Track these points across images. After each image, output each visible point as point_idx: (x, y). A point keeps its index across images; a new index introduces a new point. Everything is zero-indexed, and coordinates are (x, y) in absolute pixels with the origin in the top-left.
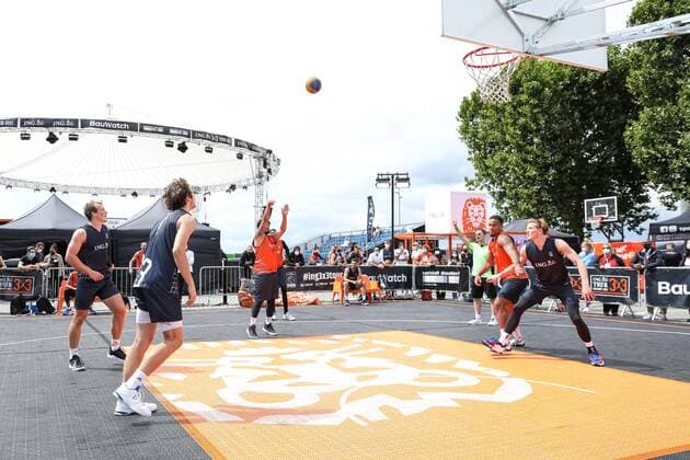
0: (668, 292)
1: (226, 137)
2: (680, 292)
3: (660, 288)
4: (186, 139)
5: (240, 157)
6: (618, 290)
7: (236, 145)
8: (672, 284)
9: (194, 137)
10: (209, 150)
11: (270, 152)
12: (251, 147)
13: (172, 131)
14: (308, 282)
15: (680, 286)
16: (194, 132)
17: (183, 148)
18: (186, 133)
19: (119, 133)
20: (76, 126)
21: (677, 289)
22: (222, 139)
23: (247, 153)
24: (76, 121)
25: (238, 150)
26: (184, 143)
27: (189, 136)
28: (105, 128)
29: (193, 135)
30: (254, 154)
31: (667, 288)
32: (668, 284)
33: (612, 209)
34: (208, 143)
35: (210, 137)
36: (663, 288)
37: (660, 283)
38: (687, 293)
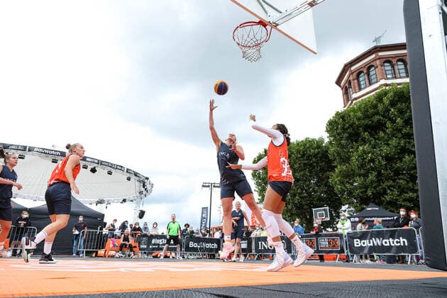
0: (359, 245)
1: (122, 167)
2: (365, 245)
3: (355, 243)
4: (96, 165)
5: (129, 179)
6: (334, 246)
7: (127, 172)
8: (361, 240)
9: (101, 164)
10: (110, 173)
11: (147, 179)
12: (136, 174)
13: (88, 159)
14: (155, 244)
15: (365, 241)
16: (102, 162)
17: (93, 170)
18: (96, 161)
19: (53, 157)
20: (25, 150)
21: (364, 243)
22: (118, 167)
23: (133, 177)
24: (25, 147)
25: (128, 175)
26: (95, 168)
27: (98, 164)
28: (44, 153)
29: (100, 163)
30: (137, 178)
31: (359, 243)
32: (359, 240)
33: (326, 213)
34: (110, 169)
35: (112, 166)
36: (357, 243)
37: (355, 240)
38: (369, 245)
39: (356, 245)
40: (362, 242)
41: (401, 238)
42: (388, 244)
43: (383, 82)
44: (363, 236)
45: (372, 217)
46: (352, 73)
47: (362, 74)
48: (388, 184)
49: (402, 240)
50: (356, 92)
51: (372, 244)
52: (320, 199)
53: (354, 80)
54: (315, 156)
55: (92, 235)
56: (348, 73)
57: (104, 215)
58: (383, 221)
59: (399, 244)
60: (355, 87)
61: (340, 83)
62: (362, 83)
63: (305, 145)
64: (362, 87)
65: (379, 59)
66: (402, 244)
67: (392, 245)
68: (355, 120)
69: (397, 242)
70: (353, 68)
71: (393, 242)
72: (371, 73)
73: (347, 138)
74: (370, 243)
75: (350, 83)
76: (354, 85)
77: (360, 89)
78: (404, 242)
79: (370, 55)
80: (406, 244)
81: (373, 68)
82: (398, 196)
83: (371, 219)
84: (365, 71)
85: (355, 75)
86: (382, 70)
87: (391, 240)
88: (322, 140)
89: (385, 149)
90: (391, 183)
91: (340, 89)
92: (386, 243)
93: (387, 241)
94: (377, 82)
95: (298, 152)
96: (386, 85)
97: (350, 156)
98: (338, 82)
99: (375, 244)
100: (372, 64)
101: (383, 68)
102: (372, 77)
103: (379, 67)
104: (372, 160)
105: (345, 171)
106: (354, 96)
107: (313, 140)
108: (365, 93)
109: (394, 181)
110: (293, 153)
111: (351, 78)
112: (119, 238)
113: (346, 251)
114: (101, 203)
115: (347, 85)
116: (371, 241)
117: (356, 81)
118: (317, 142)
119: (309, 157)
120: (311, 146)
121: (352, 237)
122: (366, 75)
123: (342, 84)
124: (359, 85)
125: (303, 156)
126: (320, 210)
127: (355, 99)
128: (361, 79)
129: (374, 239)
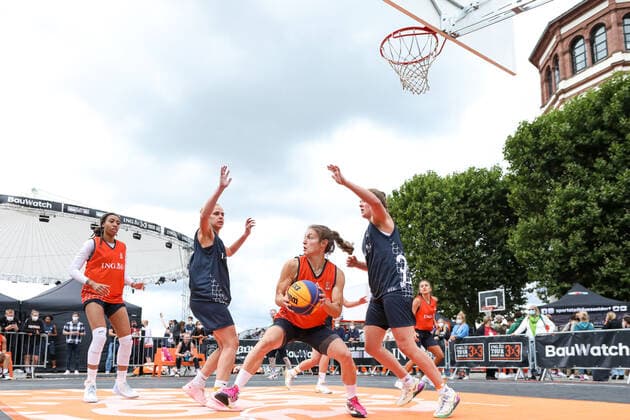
0: (553, 355)
1: (156, 225)
2: (563, 354)
3: (547, 351)
5: (169, 245)
6: (513, 356)
7: (166, 234)
10: (137, 237)
12: (180, 238)
13: (97, 214)
15: (563, 349)
19: (40, 212)
21: (561, 352)
22: (150, 226)
23: (176, 243)
25: (167, 239)
28: (25, 205)
30: (183, 244)
31: (552, 351)
32: (553, 347)
33: (500, 300)
34: (136, 229)
35: (138, 224)
36: (550, 351)
37: (547, 347)
38: (569, 354)
39: (547, 355)
40: (558, 349)
41: (620, 344)
42: (599, 354)
43: (618, 57)
44: (560, 341)
45: (575, 307)
46: (561, 40)
48: (607, 249)
49: (621, 347)
50: (565, 78)
51: (573, 354)
54: (486, 199)
59: (616, 354)
60: (564, 69)
61: (539, 60)
62: (578, 60)
63: (468, 181)
65: (616, 10)
66: (621, 354)
68: (559, 137)
69: (614, 351)
70: (563, 30)
71: (607, 351)
72: (597, 40)
73: (544, 169)
74: (570, 351)
75: (556, 60)
76: (563, 64)
78: (624, 350)
79: (598, 4)
80: (628, 354)
81: (602, 30)
82: (622, 268)
84: (587, 36)
85: (567, 42)
87: (604, 347)
88: (498, 171)
89: (607, 190)
90: (612, 246)
92: (596, 351)
93: (598, 348)
95: (456, 193)
96: (624, 63)
97: (546, 202)
99: (579, 353)
100: (601, 21)
101: (621, 28)
103: (615, 27)
104: (579, 210)
105: (535, 227)
106: (563, 85)
107: (482, 171)
108: (583, 80)
109: (618, 243)
110: (445, 196)
111: (559, 50)
113: (531, 363)
116: (573, 348)
117: (567, 56)
118: (489, 174)
119: (474, 204)
120: (478, 182)
121: (542, 341)
122: (588, 44)
124: (573, 64)
125: (464, 200)
126: (491, 295)
127: (564, 91)
129: (576, 345)
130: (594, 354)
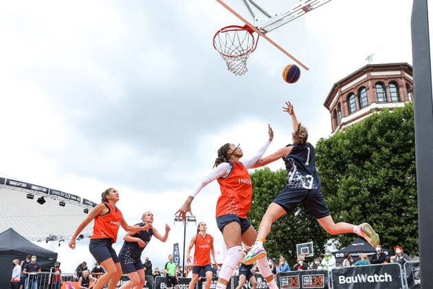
0: (344, 282)
1: (77, 197)
2: (350, 282)
3: (340, 280)
4: (44, 194)
5: (86, 211)
6: (318, 284)
7: (84, 203)
8: (346, 277)
9: (51, 194)
10: (62, 204)
13: (33, 187)
15: (350, 278)
16: (52, 190)
17: (41, 201)
18: (45, 190)
21: (349, 280)
22: (73, 197)
25: (85, 207)
26: (43, 198)
27: (47, 193)
29: (50, 192)
31: (344, 279)
32: (344, 277)
33: (310, 249)
34: (62, 199)
35: (64, 195)
36: (342, 280)
37: (340, 277)
38: (354, 282)
39: (340, 283)
40: (347, 278)
41: (386, 274)
42: (373, 281)
43: (374, 106)
44: (348, 273)
45: (357, 253)
46: (342, 95)
47: (353, 96)
48: (375, 217)
49: (386, 276)
50: (345, 117)
51: (356, 281)
52: (304, 233)
53: (344, 102)
55: (43, 278)
56: (338, 94)
57: (57, 254)
58: (368, 256)
59: (383, 280)
60: (344, 110)
61: (329, 105)
62: (352, 106)
64: (352, 110)
65: (371, 79)
66: (387, 280)
67: (377, 281)
68: (343, 148)
69: (382, 278)
70: (343, 89)
71: (378, 279)
72: (362, 96)
73: (334, 168)
74: (354, 280)
75: (339, 105)
76: (344, 108)
77: (350, 113)
78: (388, 278)
79: (361, 75)
80: (391, 280)
81: (364, 90)
82: (384, 230)
83: (357, 255)
84: (356, 93)
85: (345, 96)
86: (374, 92)
87: (376, 276)
89: (372, 181)
90: (377, 216)
91: (328, 111)
92: (371, 279)
93: (372, 277)
94: (368, 105)
96: (378, 109)
97: (337, 188)
98: (327, 104)
99: (360, 281)
100: (363, 85)
101: (375, 89)
102: (363, 100)
103: (371, 89)
104: (357, 193)
105: (331, 203)
106: (344, 120)
108: (355, 118)
109: (380, 213)
110: (276, 184)
111: (341, 100)
112: (77, 280)
113: (330, 288)
114: (52, 240)
115: (336, 107)
116: (356, 277)
117: (346, 104)
121: (336, 274)
122: (357, 98)
123: (331, 106)
124: (349, 108)
126: (304, 246)
127: (344, 124)
128: (351, 101)
129: (358, 275)
130: (369, 281)
